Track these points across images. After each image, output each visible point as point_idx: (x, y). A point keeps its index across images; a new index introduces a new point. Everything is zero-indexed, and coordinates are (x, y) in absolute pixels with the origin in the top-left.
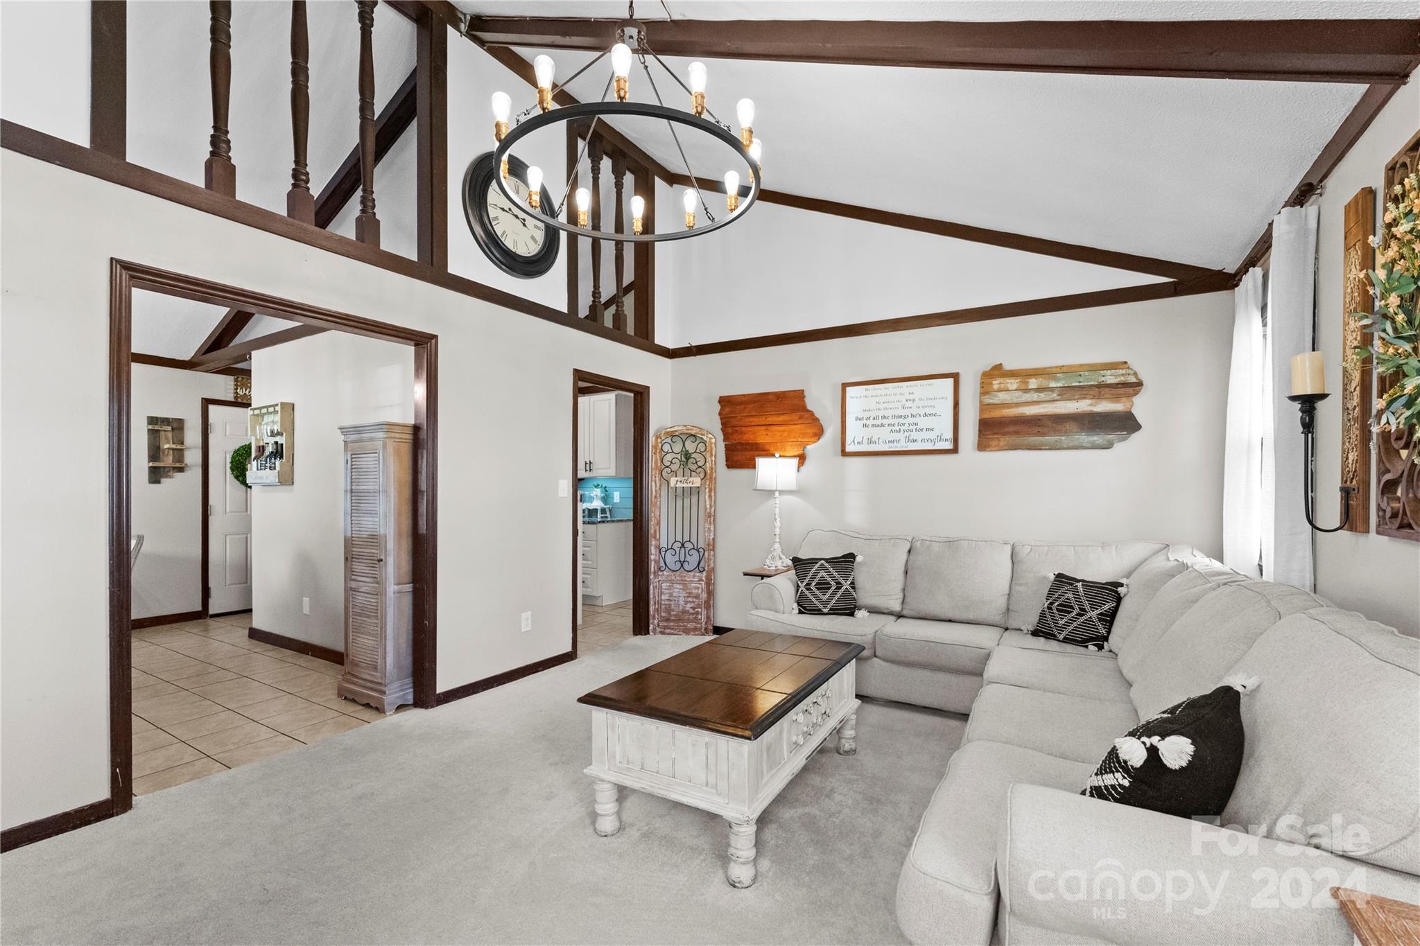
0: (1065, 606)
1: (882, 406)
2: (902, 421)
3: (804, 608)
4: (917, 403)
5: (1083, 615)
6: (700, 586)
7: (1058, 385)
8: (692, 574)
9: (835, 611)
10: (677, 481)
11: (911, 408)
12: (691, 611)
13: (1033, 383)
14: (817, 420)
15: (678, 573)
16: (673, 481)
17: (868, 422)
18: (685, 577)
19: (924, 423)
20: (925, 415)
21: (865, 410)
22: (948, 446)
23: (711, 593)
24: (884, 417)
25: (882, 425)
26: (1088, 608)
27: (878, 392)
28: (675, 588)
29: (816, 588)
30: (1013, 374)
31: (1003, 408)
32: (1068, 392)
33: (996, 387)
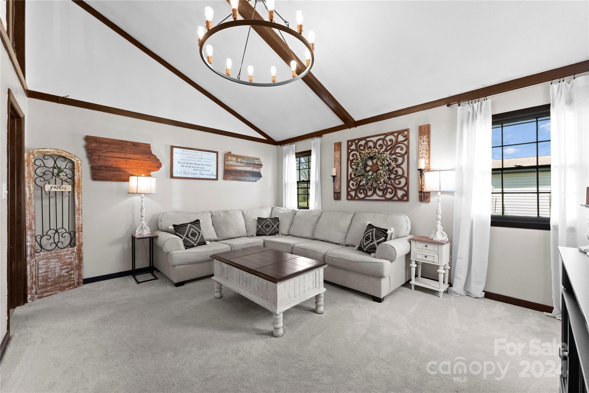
0: (267, 226)
1: (189, 159)
2: (198, 166)
3: (187, 246)
4: (204, 160)
5: (273, 227)
6: (72, 256)
7: (246, 162)
8: (66, 249)
9: (199, 244)
10: (52, 187)
11: (201, 161)
12: (66, 274)
13: (239, 160)
14: (158, 160)
15: (54, 251)
16: (47, 187)
17: (184, 165)
18: (60, 252)
19: (206, 168)
20: (207, 165)
21: (182, 159)
22: (215, 177)
23: (80, 259)
24: (191, 164)
25: (190, 167)
26: (274, 225)
27: (189, 153)
28: (51, 262)
29: (191, 236)
30: (234, 156)
31: (232, 166)
32: (248, 164)
33: (229, 159)
